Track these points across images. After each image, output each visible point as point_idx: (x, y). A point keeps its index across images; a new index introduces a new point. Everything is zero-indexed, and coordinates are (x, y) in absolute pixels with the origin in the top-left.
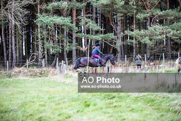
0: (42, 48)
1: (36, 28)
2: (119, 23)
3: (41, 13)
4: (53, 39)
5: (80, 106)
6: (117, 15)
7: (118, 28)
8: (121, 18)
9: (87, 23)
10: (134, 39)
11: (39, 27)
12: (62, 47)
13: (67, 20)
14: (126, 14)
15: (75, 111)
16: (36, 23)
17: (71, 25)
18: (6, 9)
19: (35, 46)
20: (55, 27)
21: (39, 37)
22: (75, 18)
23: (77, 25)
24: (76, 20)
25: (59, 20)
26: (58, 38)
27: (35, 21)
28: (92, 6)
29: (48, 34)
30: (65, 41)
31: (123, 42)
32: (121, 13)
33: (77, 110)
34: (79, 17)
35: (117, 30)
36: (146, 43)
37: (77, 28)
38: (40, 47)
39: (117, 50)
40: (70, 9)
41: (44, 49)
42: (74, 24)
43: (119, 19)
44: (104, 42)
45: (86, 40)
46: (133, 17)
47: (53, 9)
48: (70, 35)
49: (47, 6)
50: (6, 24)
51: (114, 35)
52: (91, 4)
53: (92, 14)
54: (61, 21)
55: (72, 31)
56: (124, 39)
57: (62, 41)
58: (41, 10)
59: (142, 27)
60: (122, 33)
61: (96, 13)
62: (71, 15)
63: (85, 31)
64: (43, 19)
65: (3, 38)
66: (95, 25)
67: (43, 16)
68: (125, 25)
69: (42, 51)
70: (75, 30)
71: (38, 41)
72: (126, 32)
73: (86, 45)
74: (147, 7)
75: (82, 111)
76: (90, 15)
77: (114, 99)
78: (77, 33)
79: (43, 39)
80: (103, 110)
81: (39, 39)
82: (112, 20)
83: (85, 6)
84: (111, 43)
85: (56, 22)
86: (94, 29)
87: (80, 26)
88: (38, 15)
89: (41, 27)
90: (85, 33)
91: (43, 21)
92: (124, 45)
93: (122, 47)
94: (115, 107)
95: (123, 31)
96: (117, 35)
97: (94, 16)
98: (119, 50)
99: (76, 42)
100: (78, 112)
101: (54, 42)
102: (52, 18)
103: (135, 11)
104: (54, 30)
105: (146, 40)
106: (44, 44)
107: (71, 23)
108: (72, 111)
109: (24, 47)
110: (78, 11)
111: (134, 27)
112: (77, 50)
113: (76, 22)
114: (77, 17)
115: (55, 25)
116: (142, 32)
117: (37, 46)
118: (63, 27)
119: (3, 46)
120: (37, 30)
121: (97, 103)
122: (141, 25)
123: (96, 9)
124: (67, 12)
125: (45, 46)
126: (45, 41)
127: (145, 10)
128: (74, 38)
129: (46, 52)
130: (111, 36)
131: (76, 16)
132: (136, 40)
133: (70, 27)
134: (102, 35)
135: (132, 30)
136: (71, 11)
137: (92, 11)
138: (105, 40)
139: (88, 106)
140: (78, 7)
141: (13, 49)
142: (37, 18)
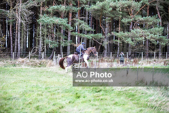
0: (42, 43)
1: (38, 26)
2: (107, 25)
3: (43, 14)
4: (52, 36)
5: (72, 97)
6: (105, 18)
7: (106, 29)
8: (109, 21)
9: (80, 24)
10: (119, 39)
11: (41, 25)
12: (59, 43)
13: (64, 21)
14: (113, 18)
15: (68, 101)
16: (38, 22)
17: (67, 25)
18: (15, 10)
19: (37, 41)
20: (54, 26)
21: (41, 33)
22: (70, 20)
23: (73, 25)
24: (72, 21)
25: (57, 20)
26: (56, 35)
27: (38, 21)
28: (85, 10)
29: (48, 31)
30: (62, 38)
31: (110, 41)
32: (109, 17)
33: (69, 101)
34: (74, 19)
35: (105, 31)
36: (128, 43)
37: (72, 28)
38: (41, 42)
39: (104, 48)
40: (67, 12)
41: (44, 43)
42: (70, 24)
43: (107, 22)
44: (94, 40)
45: (79, 38)
46: (119, 21)
47: (53, 11)
48: (66, 33)
49: (48, 8)
50: (13, 22)
51: (103, 35)
52: (85, 9)
53: (85, 17)
54: (59, 21)
55: (67, 30)
56: (110, 38)
57: (59, 38)
58: (43, 11)
59: (125, 30)
60: (109, 34)
61: (89, 16)
62: (67, 16)
63: (79, 30)
64: (44, 19)
65: (11, 33)
66: (87, 26)
67: (44, 17)
68: (111, 27)
69: (42, 45)
70: (71, 29)
71: (39, 37)
72: (112, 33)
73: (78, 42)
74: (130, 13)
75: (73, 102)
76: (83, 18)
77: (101, 92)
78: (72, 32)
79: (43, 36)
80: (91, 103)
81: (40, 36)
82: (101, 22)
83: (79, 10)
84: (100, 41)
85: (55, 22)
86: (87, 30)
87: (75, 26)
88: (41, 15)
89: (42, 26)
90: (79, 32)
91: (44, 21)
92: (110, 44)
93: (109, 45)
94: (102, 99)
95: (110, 32)
96: (105, 35)
97: (87, 18)
98: (106, 47)
99: (71, 40)
100: (70, 102)
101: (52, 39)
102: (52, 19)
103: (121, 16)
104: (53, 29)
105: (129, 41)
106: (44, 39)
107: (67, 23)
108: (65, 101)
109: (27, 41)
110: (74, 14)
111: (120, 30)
112: (71, 46)
113: (72, 23)
114: (72, 19)
115: (54, 24)
116: (126, 34)
117: (39, 41)
118: (60, 26)
119: (10, 40)
120: (39, 28)
121: (86, 95)
122: (125, 28)
123: (89, 13)
124: (64, 14)
125: (45, 41)
126: (45, 38)
127: (129, 16)
128: (69, 35)
129: (45, 47)
130: (100, 35)
131: (72, 17)
132: (120, 40)
133: (67, 27)
134: (92, 35)
135: (118, 32)
136: (68, 13)
137: (85, 14)
138: (95, 39)
139: (79, 98)
140: (74, 11)
141: (19, 42)
142: (40, 18)
